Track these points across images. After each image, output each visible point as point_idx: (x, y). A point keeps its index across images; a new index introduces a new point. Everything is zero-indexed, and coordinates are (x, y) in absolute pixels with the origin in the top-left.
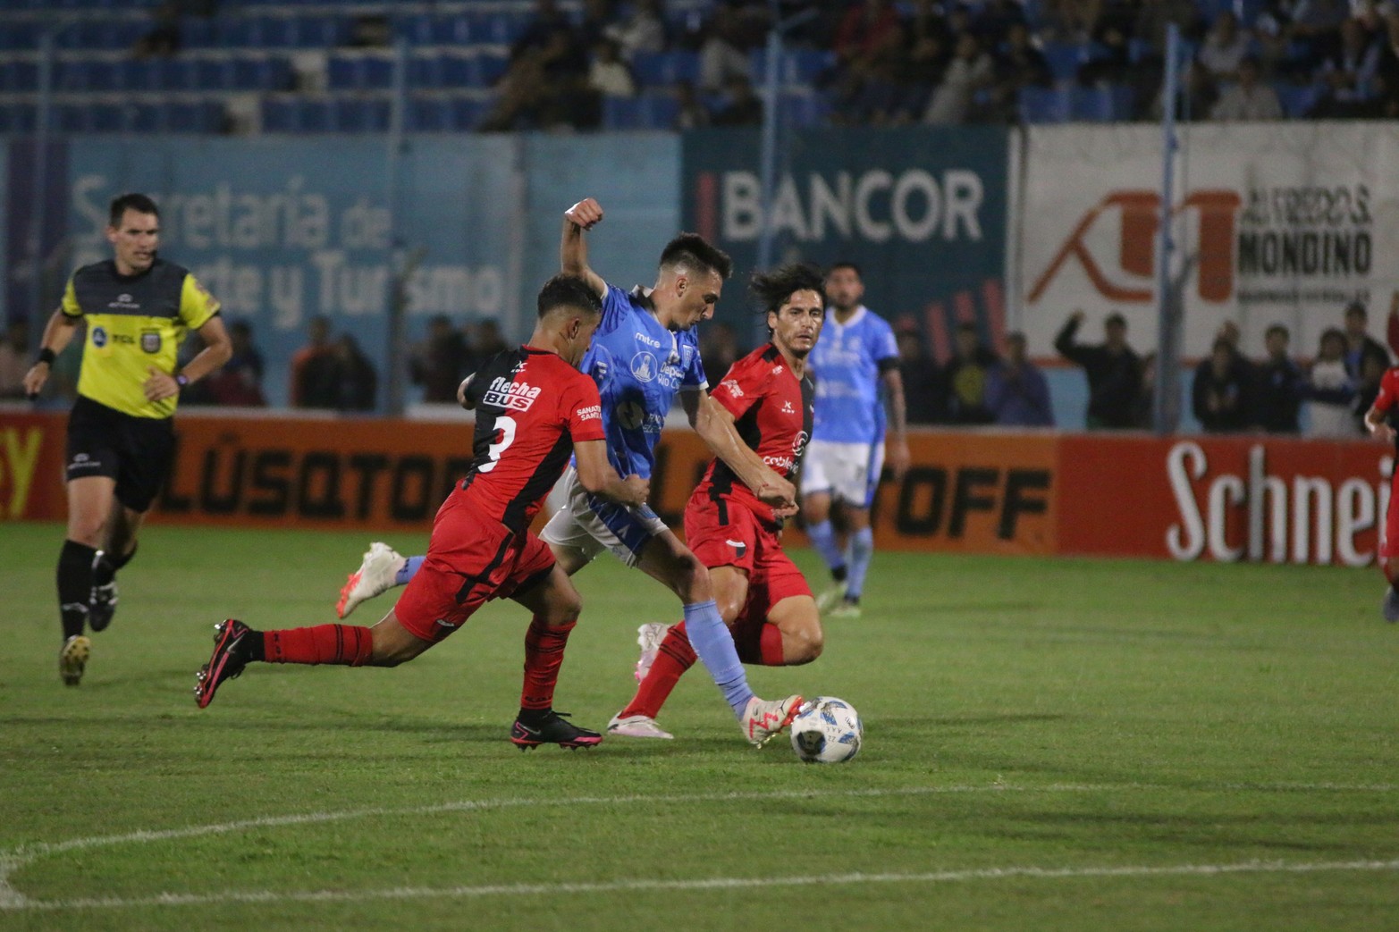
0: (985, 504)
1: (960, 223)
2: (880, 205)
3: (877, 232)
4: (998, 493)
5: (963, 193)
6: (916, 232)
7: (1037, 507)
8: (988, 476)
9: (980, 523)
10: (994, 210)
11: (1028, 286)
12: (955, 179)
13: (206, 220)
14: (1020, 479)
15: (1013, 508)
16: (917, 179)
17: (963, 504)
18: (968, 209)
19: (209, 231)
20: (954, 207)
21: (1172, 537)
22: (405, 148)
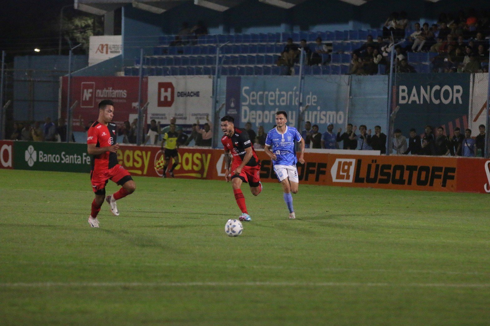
0: (439, 177)
1: (457, 98)
2: (437, 95)
3: (437, 102)
4: (442, 174)
5: (458, 91)
6: (446, 102)
7: (452, 178)
8: (440, 169)
9: (438, 182)
10: (466, 96)
11: (474, 117)
12: (456, 87)
13: (273, 98)
14: (448, 170)
15: (446, 177)
16: (447, 87)
17: (434, 177)
18: (459, 95)
19: (274, 101)
20: (456, 95)
21: (485, 186)
22: (302, 78)
